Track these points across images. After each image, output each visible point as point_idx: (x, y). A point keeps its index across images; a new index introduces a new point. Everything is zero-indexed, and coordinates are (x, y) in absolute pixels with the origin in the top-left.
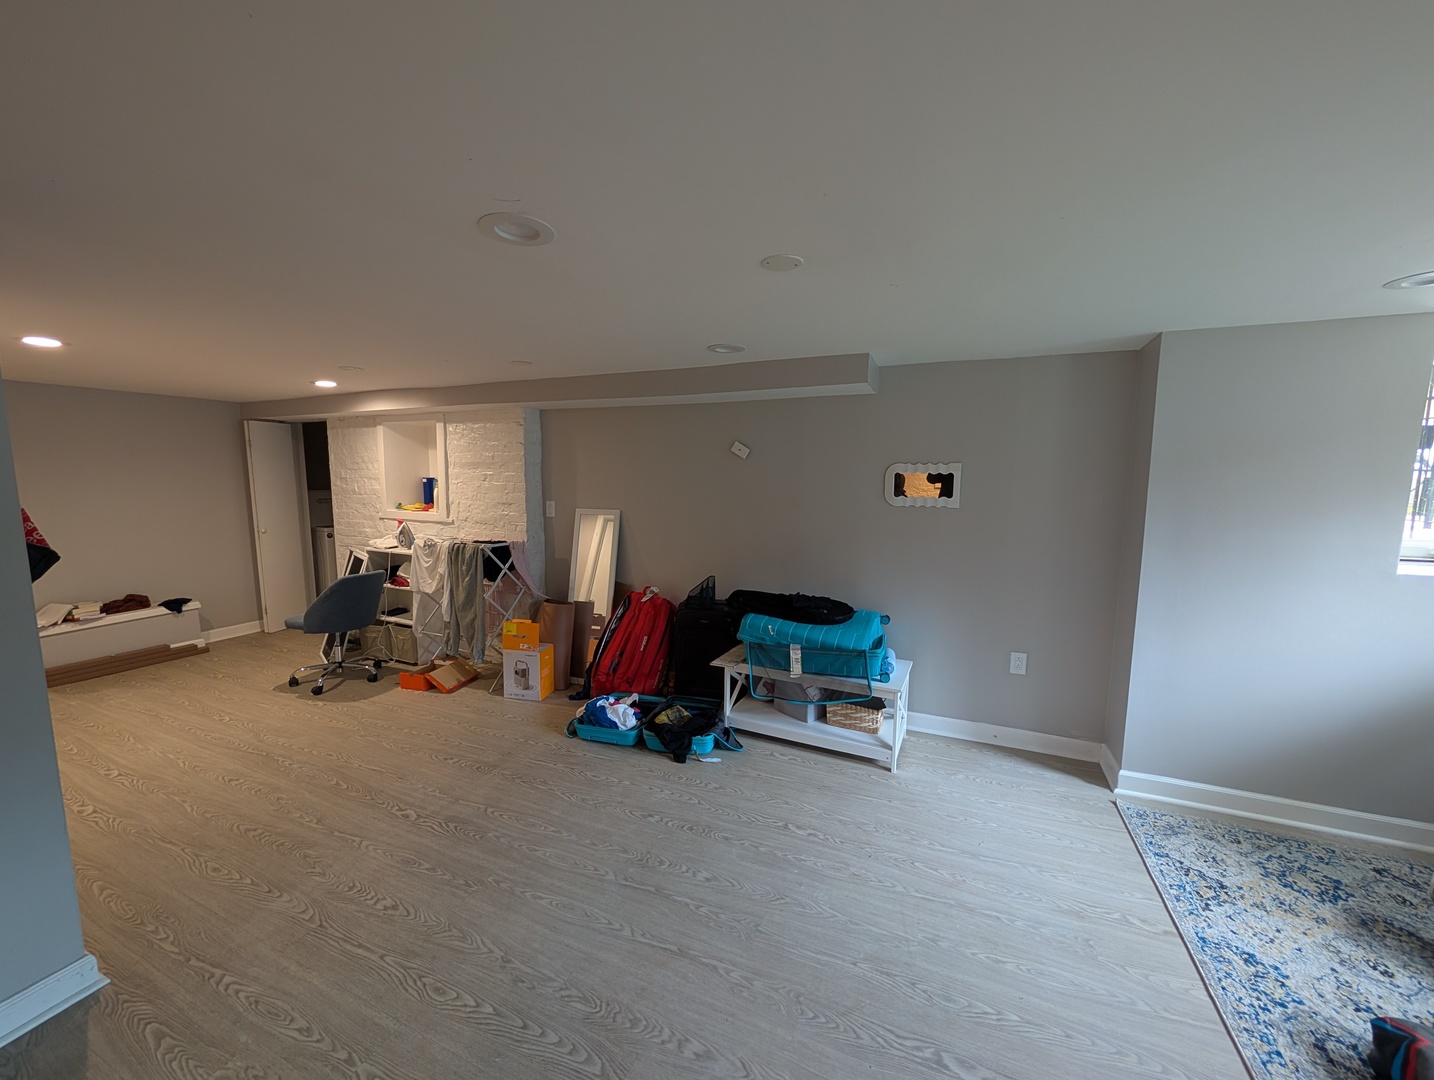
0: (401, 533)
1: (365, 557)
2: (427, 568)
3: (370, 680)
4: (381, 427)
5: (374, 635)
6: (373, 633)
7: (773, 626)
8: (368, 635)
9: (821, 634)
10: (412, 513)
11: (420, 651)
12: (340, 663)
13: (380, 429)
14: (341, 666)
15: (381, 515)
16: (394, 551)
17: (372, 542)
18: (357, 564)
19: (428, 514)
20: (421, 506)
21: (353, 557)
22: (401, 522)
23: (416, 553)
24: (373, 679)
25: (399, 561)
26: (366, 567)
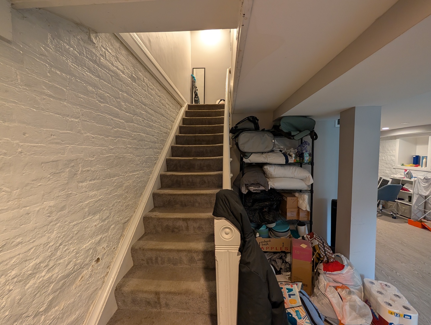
0: (407, 173)
1: (390, 180)
2: (424, 187)
3: (393, 218)
4: (399, 139)
5: (391, 204)
6: (390, 203)
8: (388, 204)
10: (411, 167)
11: (412, 215)
12: (381, 210)
13: (398, 141)
14: (381, 211)
15: (394, 167)
16: (403, 179)
17: (392, 175)
18: (385, 182)
19: (419, 168)
20: (414, 165)
21: (382, 179)
22: (406, 170)
23: (415, 181)
24: (395, 218)
25: (404, 183)
26: (391, 183)
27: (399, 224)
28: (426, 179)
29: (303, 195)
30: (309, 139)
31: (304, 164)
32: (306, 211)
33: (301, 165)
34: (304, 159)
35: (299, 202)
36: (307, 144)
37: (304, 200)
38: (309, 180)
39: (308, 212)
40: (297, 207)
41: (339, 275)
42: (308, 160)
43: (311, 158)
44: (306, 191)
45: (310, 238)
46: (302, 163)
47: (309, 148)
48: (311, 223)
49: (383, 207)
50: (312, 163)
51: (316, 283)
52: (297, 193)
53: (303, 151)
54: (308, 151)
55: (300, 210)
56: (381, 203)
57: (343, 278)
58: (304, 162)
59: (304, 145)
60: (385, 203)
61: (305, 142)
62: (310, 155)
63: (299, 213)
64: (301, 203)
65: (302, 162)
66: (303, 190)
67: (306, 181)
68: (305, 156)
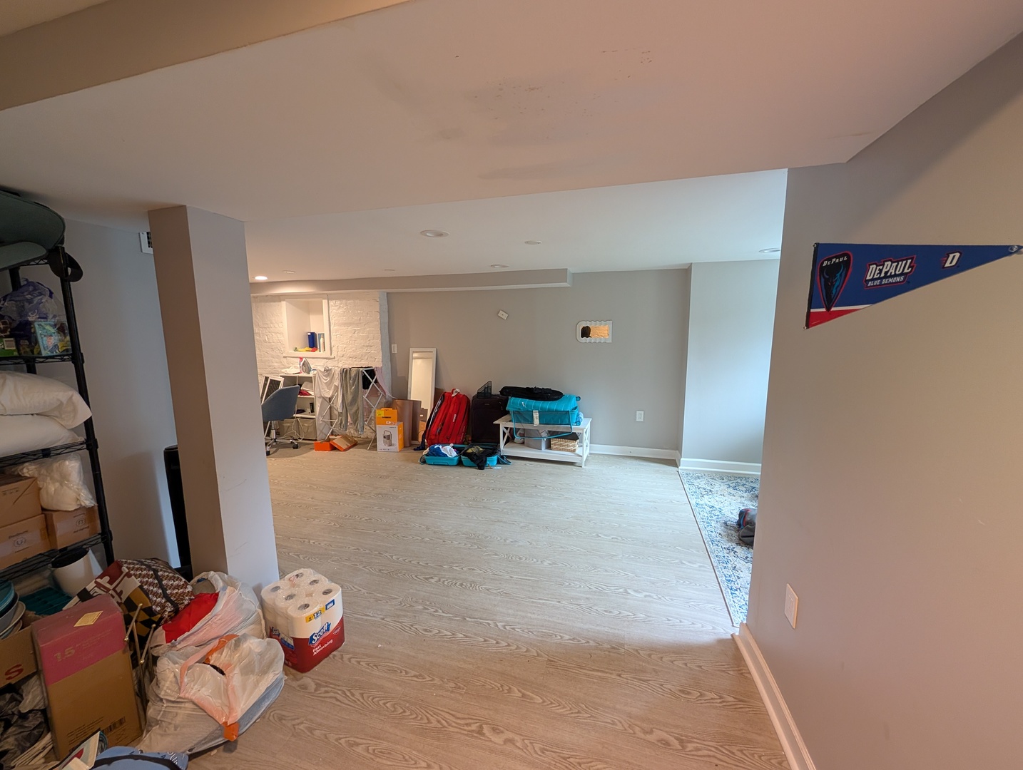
0: (303, 364)
1: (282, 380)
2: (326, 383)
3: (294, 448)
4: (284, 302)
5: (289, 425)
6: (287, 423)
7: (524, 403)
9: (547, 405)
10: (306, 353)
11: (318, 433)
12: (275, 439)
13: (284, 304)
14: (275, 441)
15: (284, 355)
16: (300, 375)
17: (283, 370)
18: (275, 384)
19: (317, 354)
20: (311, 349)
21: (269, 380)
22: (301, 359)
23: (315, 375)
24: (296, 447)
25: (301, 381)
26: (284, 386)
27: (304, 455)
28: (327, 371)
29: (56, 465)
30: (45, 275)
31: (42, 360)
32: (82, 508)
33: (28, 367)
34: (37, 342)
35: (43, 492)
36: (41, 294)
37: (64, 478)
38: (75, 410)
39: (90, 509)
40: (40, 511)
41: (210, 622)
42: (56, 346)
43: (68, 338)
44: (67, 447)
45: (111, 582)
46: (34, 359)
47: (54, 306)
48: (106, 536)
49: (278, 434)
50: (75, 355)
51: (150, 689)
52: (27, 464)
53: (27, 315)
54: (51, 316)
55: (55, 515)
56: (273, 426)
57: (219, 622)
58: (40, 353)
59: (29, 297)
60: (280, 424)
61: (29, 283)
62: (61, 329)
63: (53, 525)
64: (55, 490)
65: (30, 355)
66: (55, 449)
67: (63, 416)
68: (39, 332)
